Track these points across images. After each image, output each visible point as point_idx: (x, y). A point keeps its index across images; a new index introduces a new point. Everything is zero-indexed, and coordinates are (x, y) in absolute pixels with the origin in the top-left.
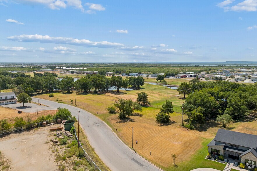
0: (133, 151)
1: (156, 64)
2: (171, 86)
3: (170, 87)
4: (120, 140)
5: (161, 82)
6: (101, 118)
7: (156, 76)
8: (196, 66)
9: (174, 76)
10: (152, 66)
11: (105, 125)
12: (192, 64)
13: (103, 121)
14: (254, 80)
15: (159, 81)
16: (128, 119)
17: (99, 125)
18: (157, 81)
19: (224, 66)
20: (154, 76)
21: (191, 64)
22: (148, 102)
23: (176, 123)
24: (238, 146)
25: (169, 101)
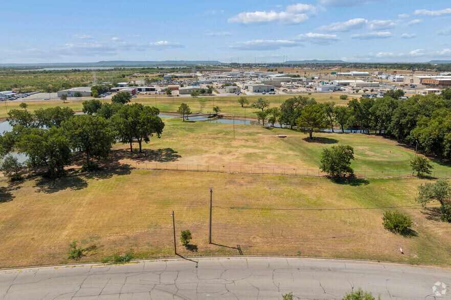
7: (70, 95)
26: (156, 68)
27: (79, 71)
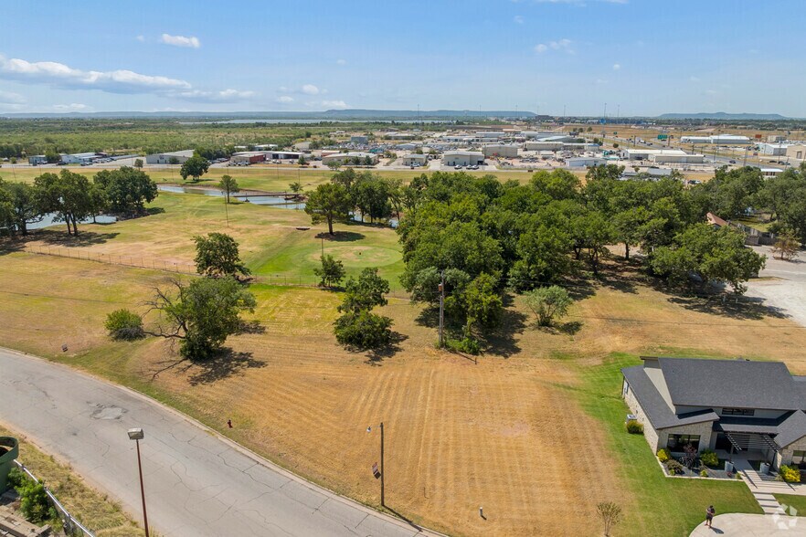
0: (400, 523)
1: (130, 120)
2: (249, 194)
3: (245, 199)
4: (285, 473)
5: (198, 181)
6: (95, 371)
7: (164, 161)
8: (258, 125)
9: (224, 159)
10: (121, 128)
11: (151, 409)
12: (238, 118)
13: (123, 388)
14: (451, 162)
15: (190, 178)
16: (226, 353)
17: (118, 412)
18: (185, 178)
19: (337, 123)
20: (158, 163)
21: (234, 118)
22: (240, 268)
23: (406, 337)
24: (751, 411)
25: (330, 259)
26: (390, 122)
27: (264, 125)
